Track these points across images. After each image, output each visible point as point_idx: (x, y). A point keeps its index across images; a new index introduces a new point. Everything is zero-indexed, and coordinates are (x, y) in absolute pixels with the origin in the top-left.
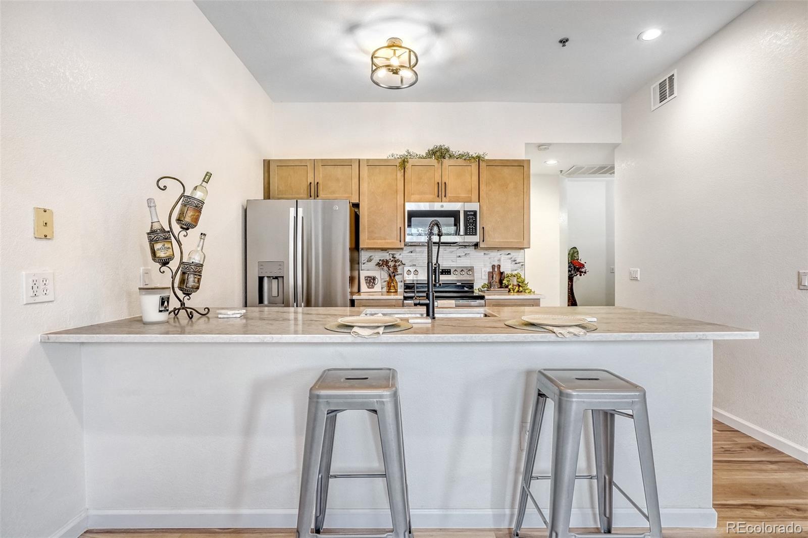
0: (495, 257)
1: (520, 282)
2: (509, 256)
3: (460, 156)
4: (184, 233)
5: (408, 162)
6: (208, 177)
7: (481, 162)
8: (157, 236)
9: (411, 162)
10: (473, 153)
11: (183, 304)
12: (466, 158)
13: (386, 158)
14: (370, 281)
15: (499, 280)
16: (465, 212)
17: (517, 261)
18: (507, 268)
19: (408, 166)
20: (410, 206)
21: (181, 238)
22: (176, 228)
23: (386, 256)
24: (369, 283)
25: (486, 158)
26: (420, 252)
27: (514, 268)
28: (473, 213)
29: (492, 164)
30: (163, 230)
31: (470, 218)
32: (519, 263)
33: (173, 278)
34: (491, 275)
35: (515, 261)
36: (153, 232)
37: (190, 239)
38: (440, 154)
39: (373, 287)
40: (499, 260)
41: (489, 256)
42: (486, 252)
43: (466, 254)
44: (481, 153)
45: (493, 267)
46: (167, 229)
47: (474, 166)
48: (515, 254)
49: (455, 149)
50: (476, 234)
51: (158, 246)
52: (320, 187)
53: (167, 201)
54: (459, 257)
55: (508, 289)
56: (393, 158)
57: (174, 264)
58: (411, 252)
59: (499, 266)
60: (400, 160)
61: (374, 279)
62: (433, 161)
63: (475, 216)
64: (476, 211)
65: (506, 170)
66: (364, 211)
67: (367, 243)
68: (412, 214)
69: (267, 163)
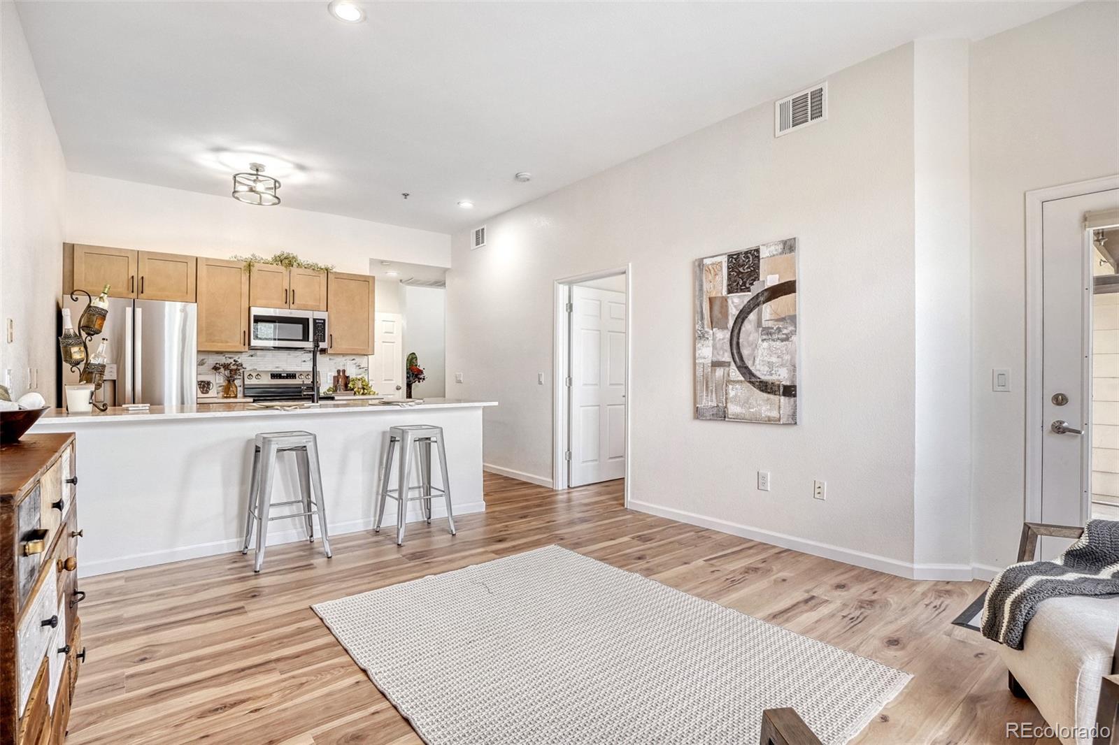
0: (340, 362)
1: (364, 385)
2: (354, 362)
3: (308, 266)
4: (89, 338)
5: (253, 266)
7: (329, 274)
9: (257, 266)
10: (321, 264)
12: (314, 268)
13: (228, 259)
14: (204, 386)
15: (344, 383)
16: (314, 320)
17: (362, 366)
18: (352, 372)
19: (254, 270)
20: (256, 311)
21: (87, 343)
22: (84, 334)
23: (222, 360)
24: (203, 388)
25: (334, 270)
26: (261, 356)
27: (359, 373)
28: (322, 321)
29: (339, 276)
30: (74, 336)
31: (319, 326)
32: (363, 368)
33: (81, 376)
34: (336, 379)
35: (359, 366)
37: (94, 344)
38: (287, 261)
39: (207, 392)
40: (344, 365)
41: (334, 361)
42: (333, 357)
44: (330, 266)
45: (339, 372)
46: (78, 335)
47: (323, 277)
48: (358, 360)
49: (302, 258)
50: (324, 341)
52: (146, 282)
54: (304, 361)
55: (353, 391)
56: (235, 260)
58: (252, 356)
59: (344, 371)
60: (245, 263)
61: (209, 383)
62: (281, 268)
63: (324, 324)
64: (324, 320)
65: (353, 284)
66: (202, 313)
67: (206, 346)
68: (258, 319)
69: (69, 247)
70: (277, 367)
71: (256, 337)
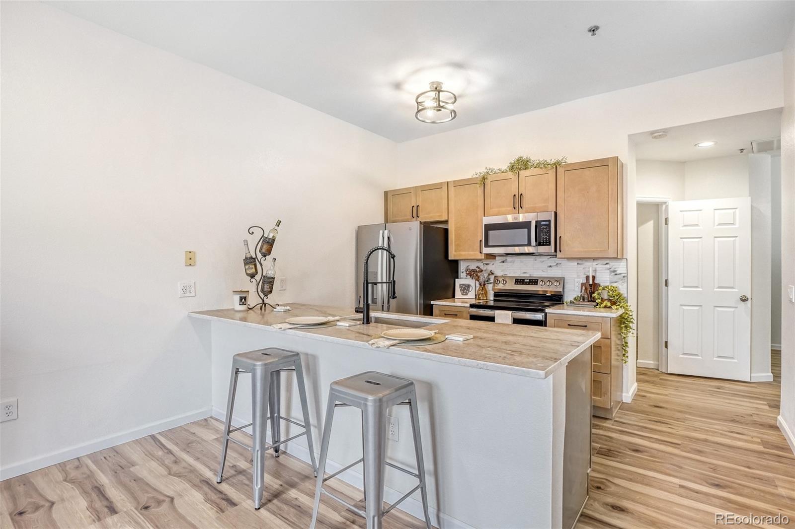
0: (590, 268)
1: (611, 297)
2: (608, 266)
3: (538, 166)
4: (264, 258)
5: (486, 178)
6: (279, 223)
7: (558, 167)
8: (250, 261)
9: (490, 178)
10: (551, 158)
11: (263, 301)
12: (544, 166)
13: (471, 177)
14: (465, 288)
16: (537, 222)
17: (618, 272)
18: (604, 279)
19: (488, 182)
20: (486, 220)
21: (262, 262)
22: (259, 256)
24: (463, 290)
25: (569, 161)
27: (615, 280)
28: (547, 223)
29: (570, 168)
30: (251, 258)
31: (543, 228)
32: (620, 274)
33: (258, 285)
34: (584, 286)
35: (614, 271)
36: (246, 259)
37: (267, 263)
38: (521, 165)
39: (466, 294)
40: (595, 271)
41: (582, 266)
42: (580, 262)
43: (557, 264)
44: (560, 159)
45: (587, 277)
46: (254, 257)
47: (552, 173)
48: (613, 264)
49: (535, 158)
51: (247, 267)
52: (420, 209)
53: (254, 240)
54: (550, 266)
55: (595, 304)
56: (477, 176)
57: (258, 277)
58: (503, 262)
59: (594, 277)
60: (480, 178)
61: (469, 286)
62: (510, 175)
63: (549, 225)
64: (549, 221)
65: (587, 172)
66: (451, 227)
67: (455, 255)
68: (489, 228)
69: (386, 193)
70: (525, 273)
71: (487, 245)
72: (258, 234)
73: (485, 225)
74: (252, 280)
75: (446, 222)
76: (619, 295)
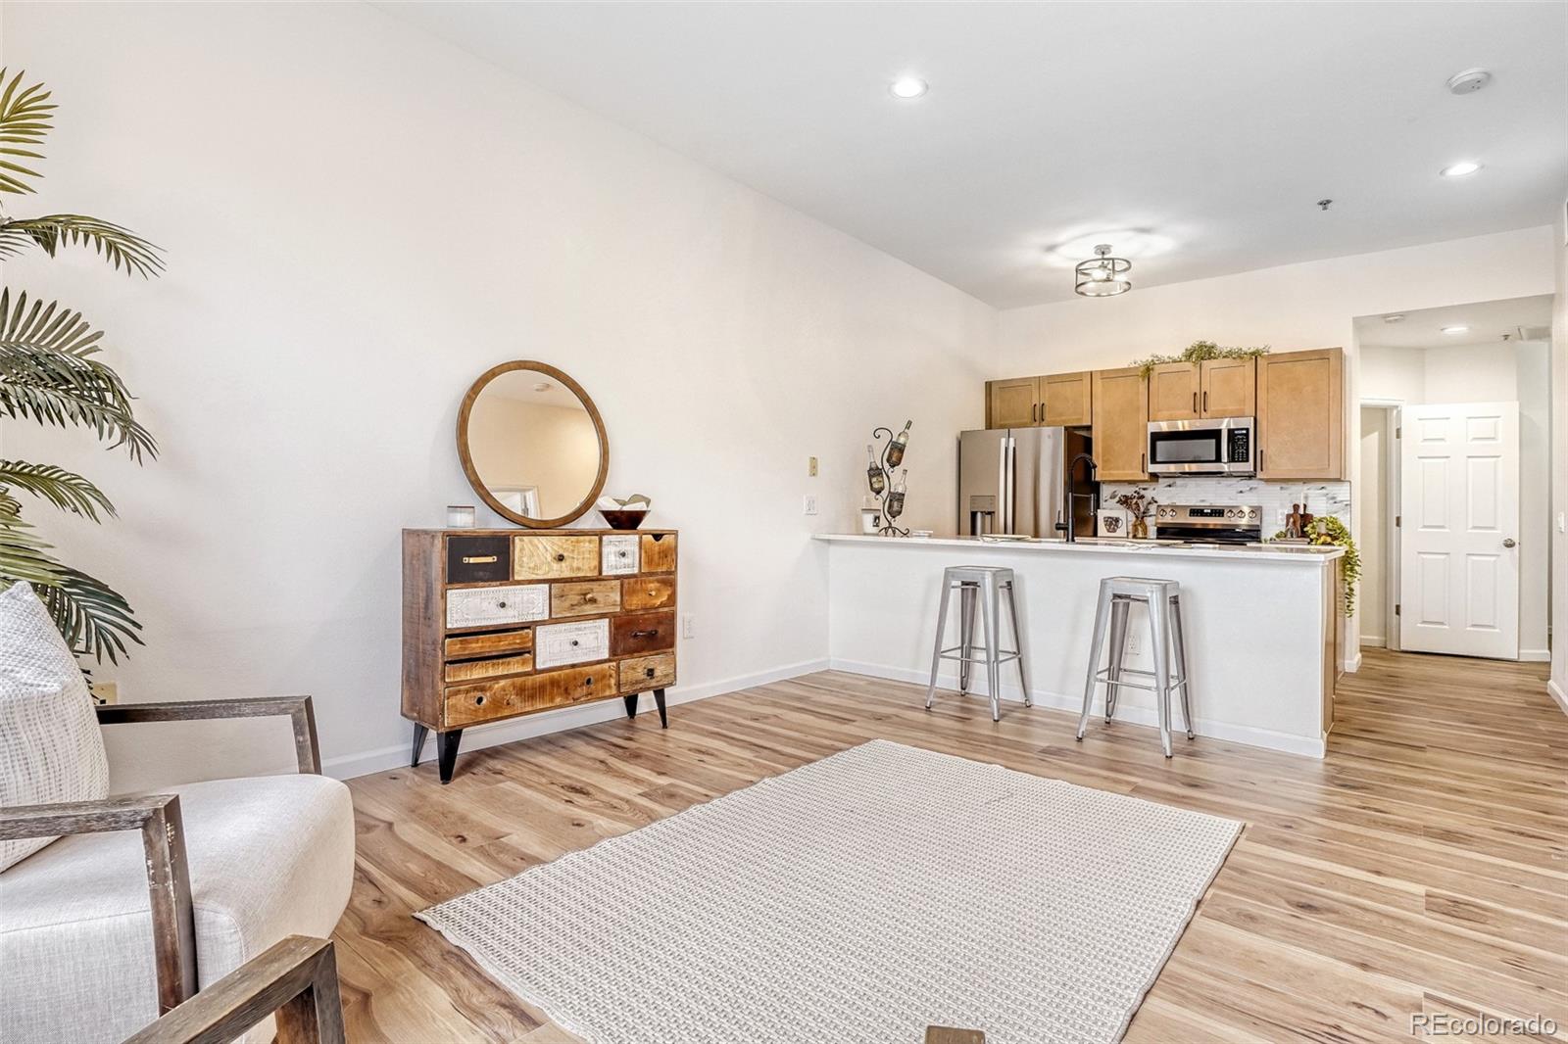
0: (1299, 494)
1: (1331, 530)
2: (1324, 491)
3: (1229, 355)
4: (891, 469)
5: (1153, 369)
6: (909, 424)
7: (1259, 359)
8: (875, 472)
9: (1158, 369)
10: (1249, 346)
11: (890, 523)
12: (1237, 355)
13: (1126, 366)
14: (1111, 523)
15: (1301, 524)
16: (1231, 432)
17: (1338, 499)
18: (1318, 507)
19: (1154, 374)
20: (1152, 427)
21: (890, 474)
22: (887, 466)
23: (1129, 491)
24: (1110, 525)
25: (1267, 352)
26: (1181, 486)
27: (1333, 510)
28: (1244, 432)
29: (1275, 359)
30: (877, 468)
31: (1238, 439)
32: (1342, 501)
33: (884, 504)
34: (1290, 518)
35: (1333, 498)
36: (871, 469)
37: (896, 474)
38: (1202, 353)
39: (1115, 531)
40: (1306, 498)
41: (1289, 492)
42: (1284, 485)
43: (1251, 489)
44: (1261, 347)
45: (1296, 507)
46: (880, 467)
47: (1250, 366)
48: (1332, 489)
49: (1224, 344)
50: (1247, 461)
51: (874, 480)
52: (1046, 409)
53: (881, 446)
54: (1241, 492)
55: (1309, 540)
56: (1137, 365)
57: (885, 493)
58: (1170, 486)
59: (1305, 506)
60: (1142, 369)
61: (1117, 520)
62: (1188, 366)
63: (1247, 435)
64: (1247, 430)
65: (1300, 368)
66: (1097, 436)
67: (1102, 475)
68: (1157, 437)
69: (989, 385)
70: (1203, 501)
71: (1154, 461)
72: (885, 438)
73: (1152, 433)
74: (878, 497)
75: (1089, 428)
76: (1342, 529)
